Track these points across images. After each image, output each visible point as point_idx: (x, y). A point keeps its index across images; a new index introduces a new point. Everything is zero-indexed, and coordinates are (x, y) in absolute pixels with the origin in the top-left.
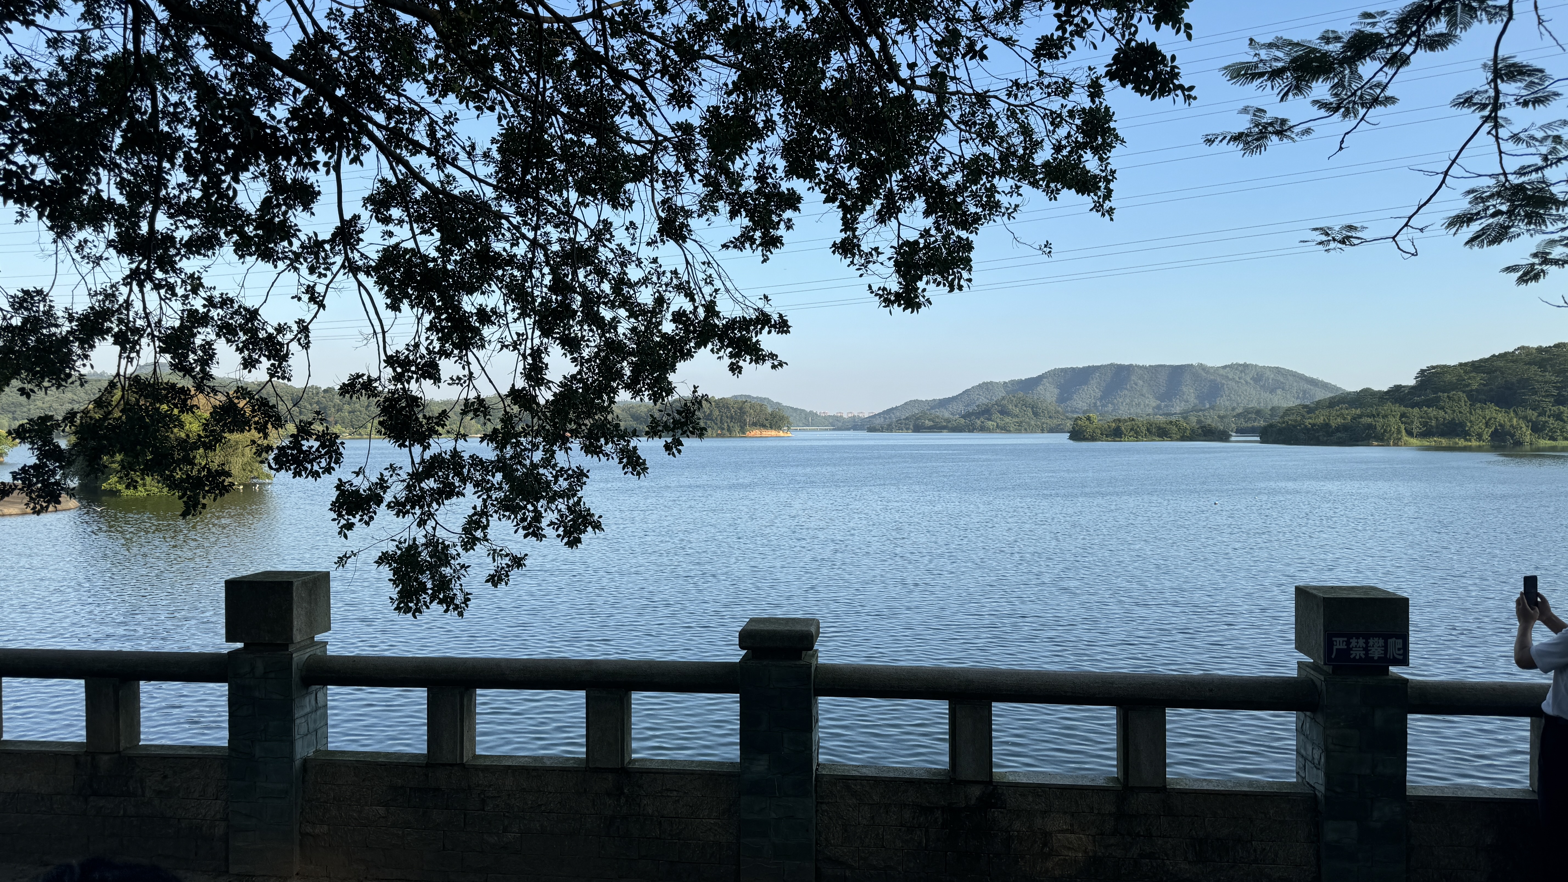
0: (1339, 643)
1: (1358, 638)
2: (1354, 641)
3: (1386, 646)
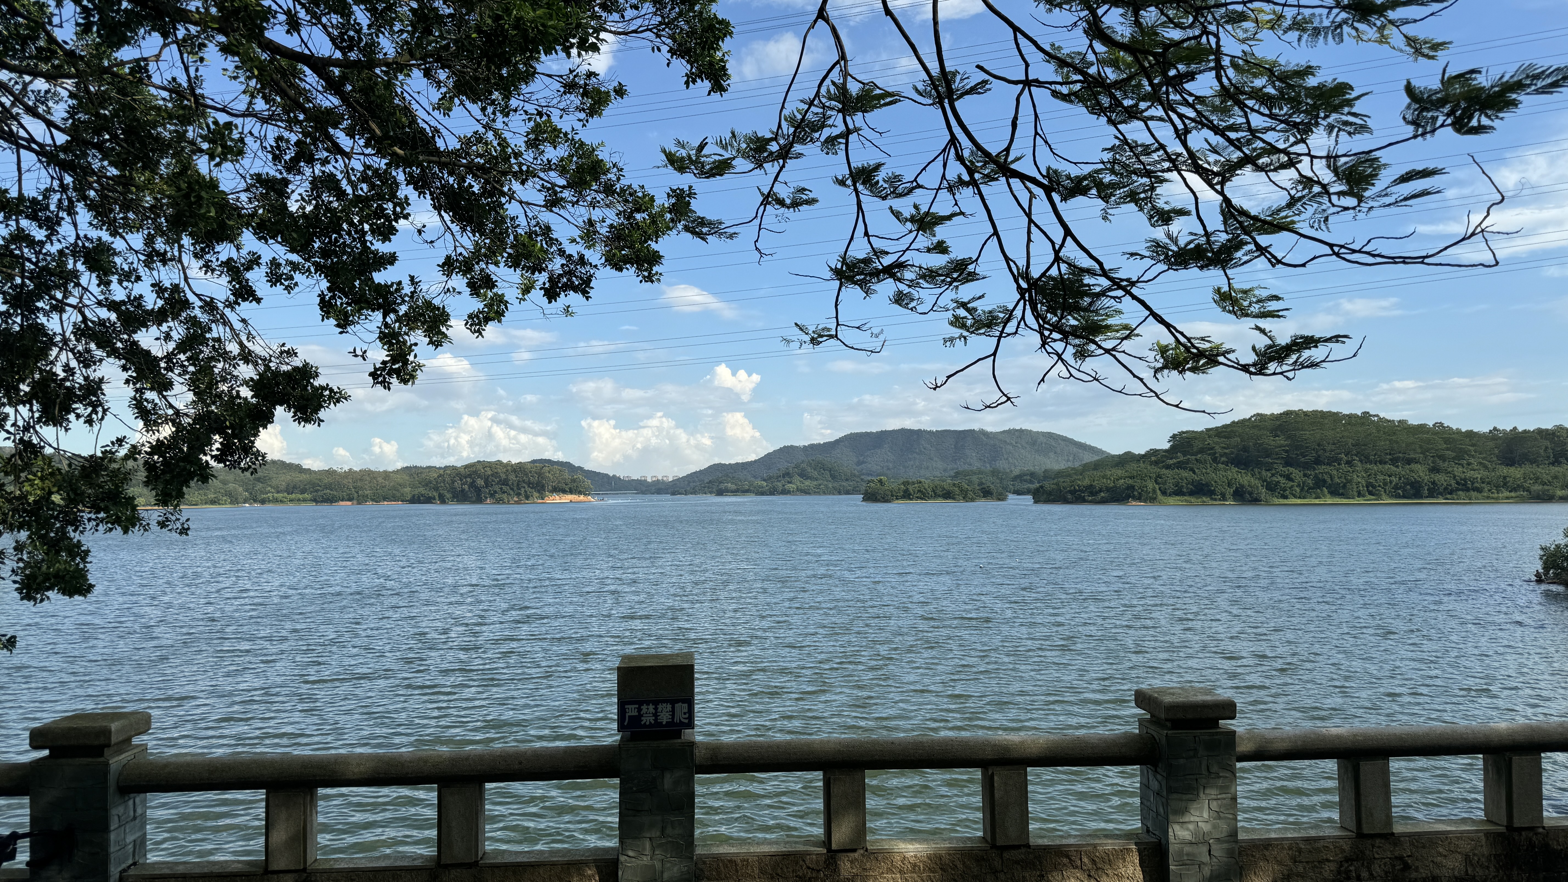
0: (632, 710)
1: (648, 705)
3: (673, 711)
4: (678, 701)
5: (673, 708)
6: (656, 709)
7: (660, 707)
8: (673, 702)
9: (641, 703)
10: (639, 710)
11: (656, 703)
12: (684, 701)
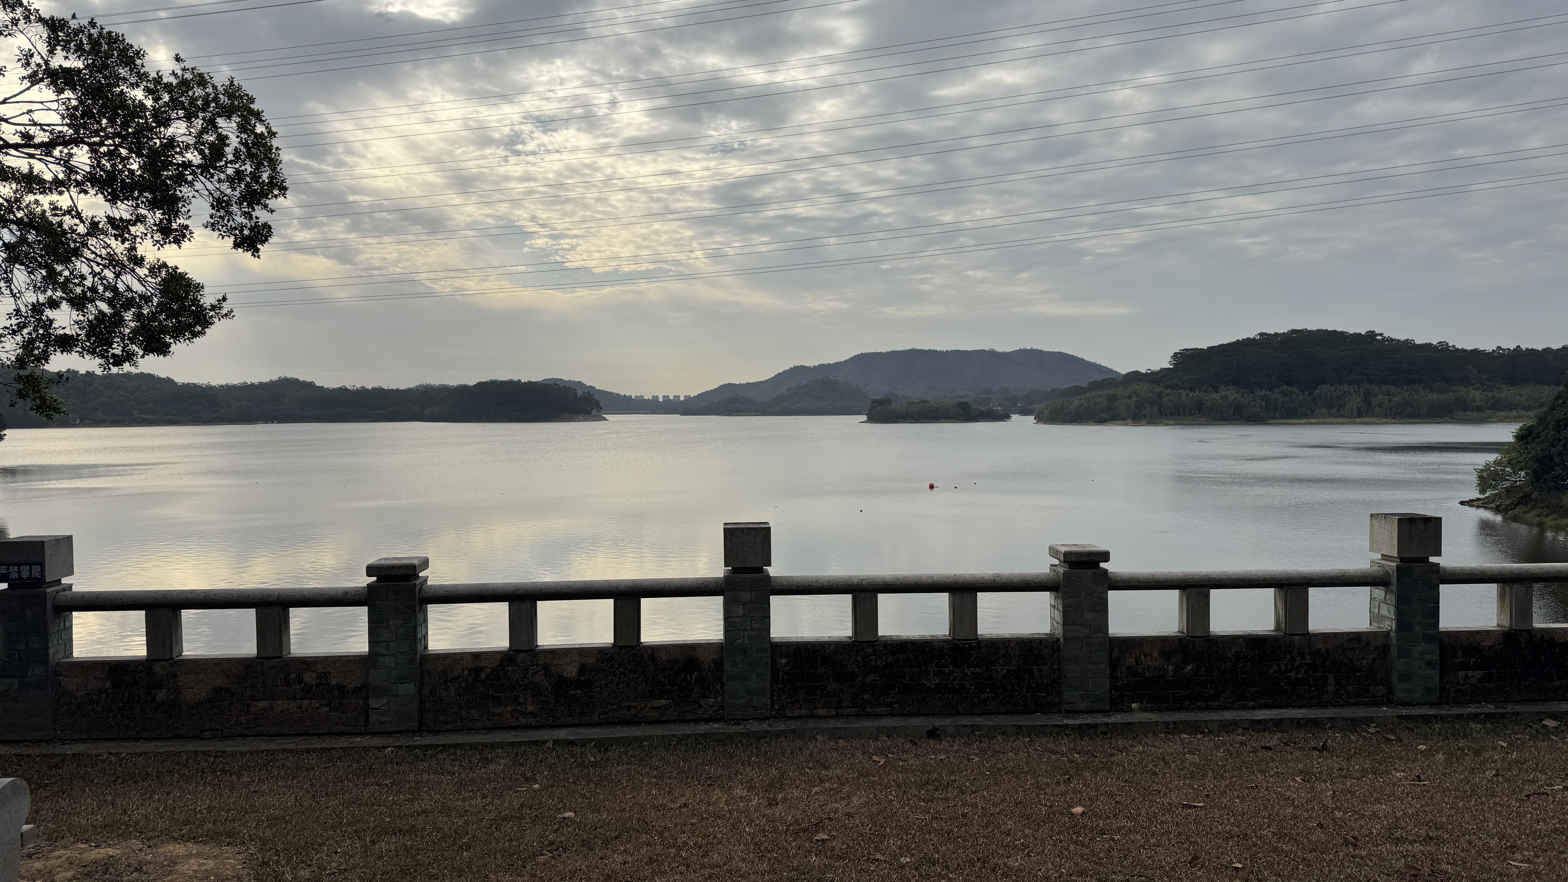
1: (14, 566)
2: (11, 568)
3: (31, 570)
4: (34, 564)
5: (31, 568)
6: (19, 569)
7: (22, 567)
8: (30, 565)
9: (9, 565)
10: (8, 569)
11: (19, 565)
12: (37, 564)
